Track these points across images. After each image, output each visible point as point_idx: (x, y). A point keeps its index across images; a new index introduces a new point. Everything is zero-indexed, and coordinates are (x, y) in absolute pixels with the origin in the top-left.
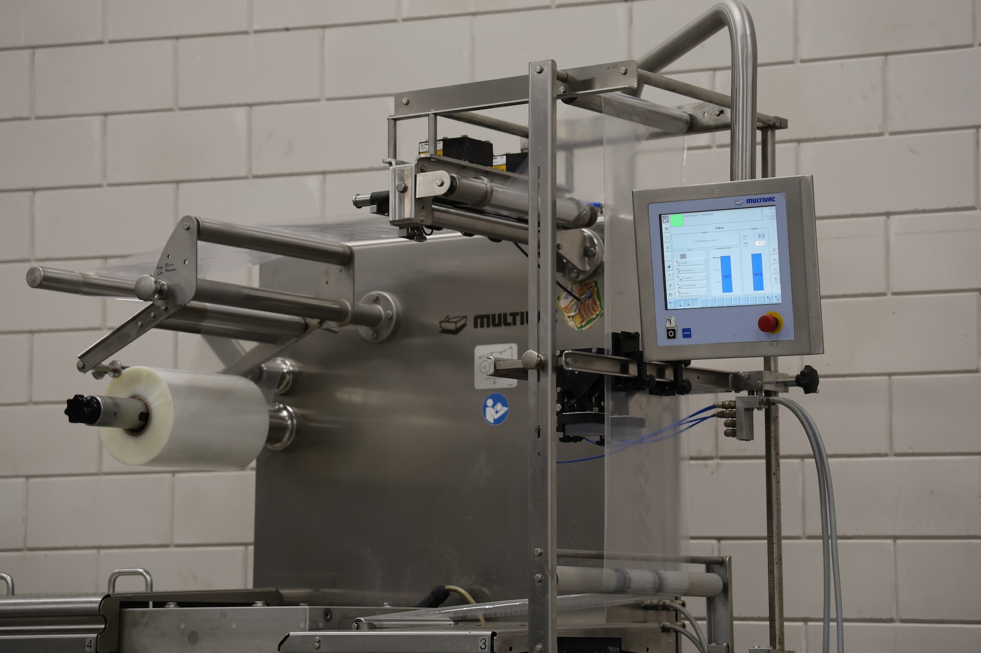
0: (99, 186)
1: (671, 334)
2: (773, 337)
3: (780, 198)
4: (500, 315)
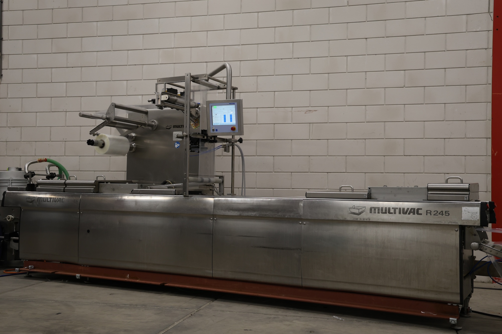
0: (95, 96)
1: (213, 130)
2: (234, 132)
3: (236, 103)
4: (178, 125)
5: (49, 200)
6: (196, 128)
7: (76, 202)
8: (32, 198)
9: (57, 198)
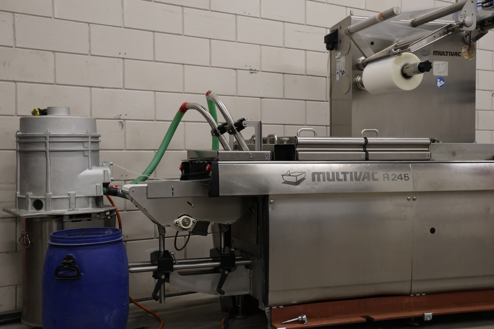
4: (442, 52)
5: (341, 177)
6: (469, 58)
7: (405, 178)
8: (296, 174)
9: (361, 173)
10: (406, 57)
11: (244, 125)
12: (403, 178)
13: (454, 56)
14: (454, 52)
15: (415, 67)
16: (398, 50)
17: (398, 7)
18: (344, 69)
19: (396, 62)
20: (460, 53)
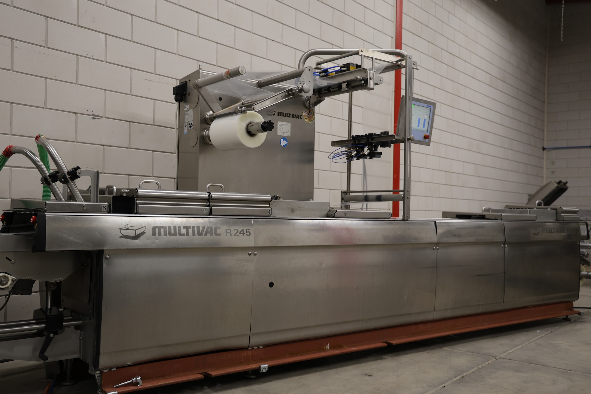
2: (425, 140)
3: (432, 107)
4: (285, 113)
5: (183, 231)
6: (309, 121)
7: (247, 233)
8: (135, 228)
9: (204, 228)
10: (252, 116)
11: (78, 174)
12: (245, 234)
13: (296, 118)
14: (296, 115)
15: (258, 126)
16: (244, 108)
17: (243, 67)
18: (192, 122)
19: (241, 120)
20: (302, 116)
